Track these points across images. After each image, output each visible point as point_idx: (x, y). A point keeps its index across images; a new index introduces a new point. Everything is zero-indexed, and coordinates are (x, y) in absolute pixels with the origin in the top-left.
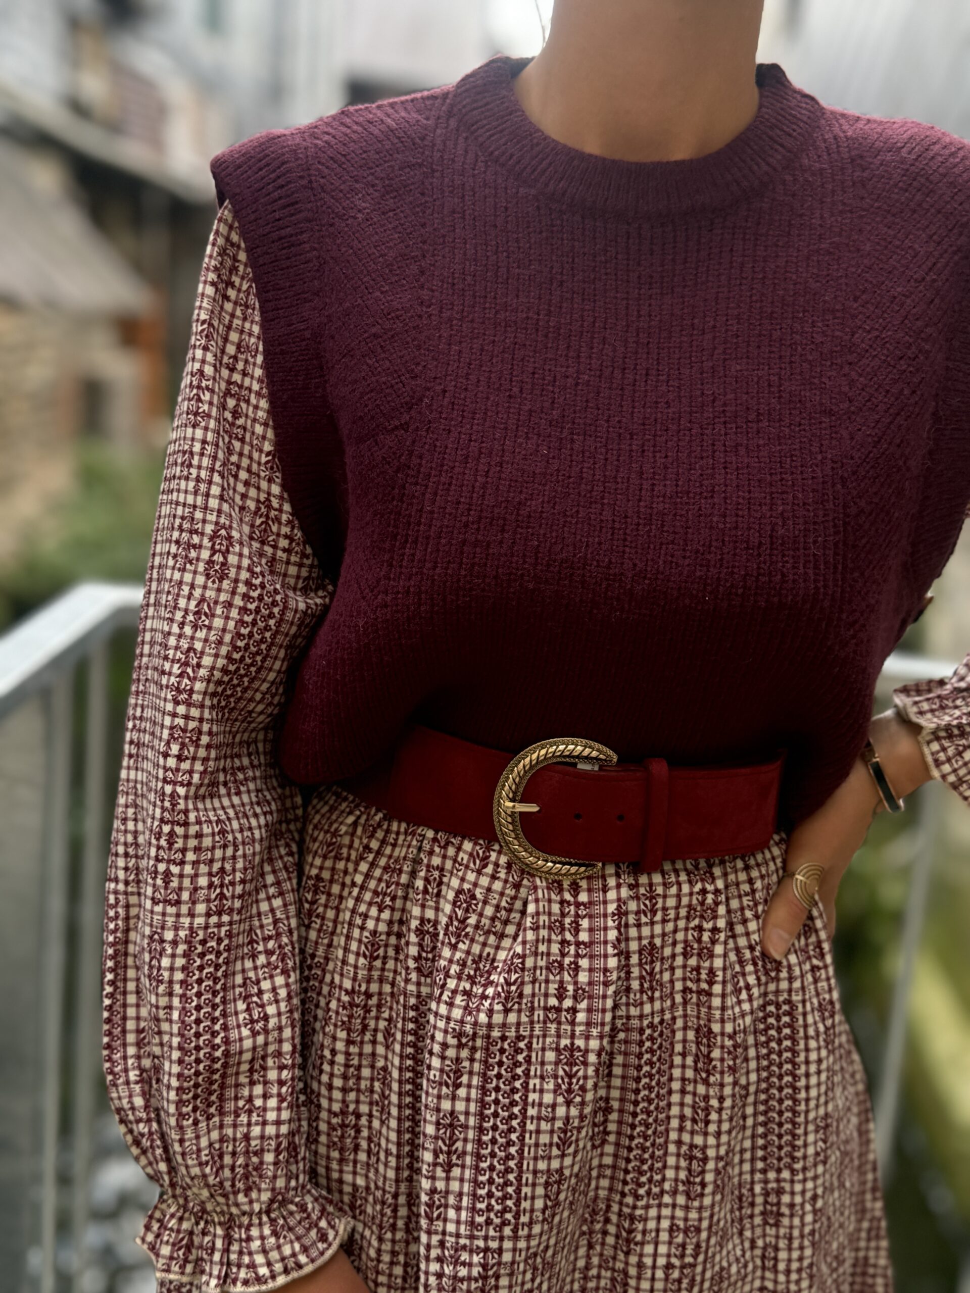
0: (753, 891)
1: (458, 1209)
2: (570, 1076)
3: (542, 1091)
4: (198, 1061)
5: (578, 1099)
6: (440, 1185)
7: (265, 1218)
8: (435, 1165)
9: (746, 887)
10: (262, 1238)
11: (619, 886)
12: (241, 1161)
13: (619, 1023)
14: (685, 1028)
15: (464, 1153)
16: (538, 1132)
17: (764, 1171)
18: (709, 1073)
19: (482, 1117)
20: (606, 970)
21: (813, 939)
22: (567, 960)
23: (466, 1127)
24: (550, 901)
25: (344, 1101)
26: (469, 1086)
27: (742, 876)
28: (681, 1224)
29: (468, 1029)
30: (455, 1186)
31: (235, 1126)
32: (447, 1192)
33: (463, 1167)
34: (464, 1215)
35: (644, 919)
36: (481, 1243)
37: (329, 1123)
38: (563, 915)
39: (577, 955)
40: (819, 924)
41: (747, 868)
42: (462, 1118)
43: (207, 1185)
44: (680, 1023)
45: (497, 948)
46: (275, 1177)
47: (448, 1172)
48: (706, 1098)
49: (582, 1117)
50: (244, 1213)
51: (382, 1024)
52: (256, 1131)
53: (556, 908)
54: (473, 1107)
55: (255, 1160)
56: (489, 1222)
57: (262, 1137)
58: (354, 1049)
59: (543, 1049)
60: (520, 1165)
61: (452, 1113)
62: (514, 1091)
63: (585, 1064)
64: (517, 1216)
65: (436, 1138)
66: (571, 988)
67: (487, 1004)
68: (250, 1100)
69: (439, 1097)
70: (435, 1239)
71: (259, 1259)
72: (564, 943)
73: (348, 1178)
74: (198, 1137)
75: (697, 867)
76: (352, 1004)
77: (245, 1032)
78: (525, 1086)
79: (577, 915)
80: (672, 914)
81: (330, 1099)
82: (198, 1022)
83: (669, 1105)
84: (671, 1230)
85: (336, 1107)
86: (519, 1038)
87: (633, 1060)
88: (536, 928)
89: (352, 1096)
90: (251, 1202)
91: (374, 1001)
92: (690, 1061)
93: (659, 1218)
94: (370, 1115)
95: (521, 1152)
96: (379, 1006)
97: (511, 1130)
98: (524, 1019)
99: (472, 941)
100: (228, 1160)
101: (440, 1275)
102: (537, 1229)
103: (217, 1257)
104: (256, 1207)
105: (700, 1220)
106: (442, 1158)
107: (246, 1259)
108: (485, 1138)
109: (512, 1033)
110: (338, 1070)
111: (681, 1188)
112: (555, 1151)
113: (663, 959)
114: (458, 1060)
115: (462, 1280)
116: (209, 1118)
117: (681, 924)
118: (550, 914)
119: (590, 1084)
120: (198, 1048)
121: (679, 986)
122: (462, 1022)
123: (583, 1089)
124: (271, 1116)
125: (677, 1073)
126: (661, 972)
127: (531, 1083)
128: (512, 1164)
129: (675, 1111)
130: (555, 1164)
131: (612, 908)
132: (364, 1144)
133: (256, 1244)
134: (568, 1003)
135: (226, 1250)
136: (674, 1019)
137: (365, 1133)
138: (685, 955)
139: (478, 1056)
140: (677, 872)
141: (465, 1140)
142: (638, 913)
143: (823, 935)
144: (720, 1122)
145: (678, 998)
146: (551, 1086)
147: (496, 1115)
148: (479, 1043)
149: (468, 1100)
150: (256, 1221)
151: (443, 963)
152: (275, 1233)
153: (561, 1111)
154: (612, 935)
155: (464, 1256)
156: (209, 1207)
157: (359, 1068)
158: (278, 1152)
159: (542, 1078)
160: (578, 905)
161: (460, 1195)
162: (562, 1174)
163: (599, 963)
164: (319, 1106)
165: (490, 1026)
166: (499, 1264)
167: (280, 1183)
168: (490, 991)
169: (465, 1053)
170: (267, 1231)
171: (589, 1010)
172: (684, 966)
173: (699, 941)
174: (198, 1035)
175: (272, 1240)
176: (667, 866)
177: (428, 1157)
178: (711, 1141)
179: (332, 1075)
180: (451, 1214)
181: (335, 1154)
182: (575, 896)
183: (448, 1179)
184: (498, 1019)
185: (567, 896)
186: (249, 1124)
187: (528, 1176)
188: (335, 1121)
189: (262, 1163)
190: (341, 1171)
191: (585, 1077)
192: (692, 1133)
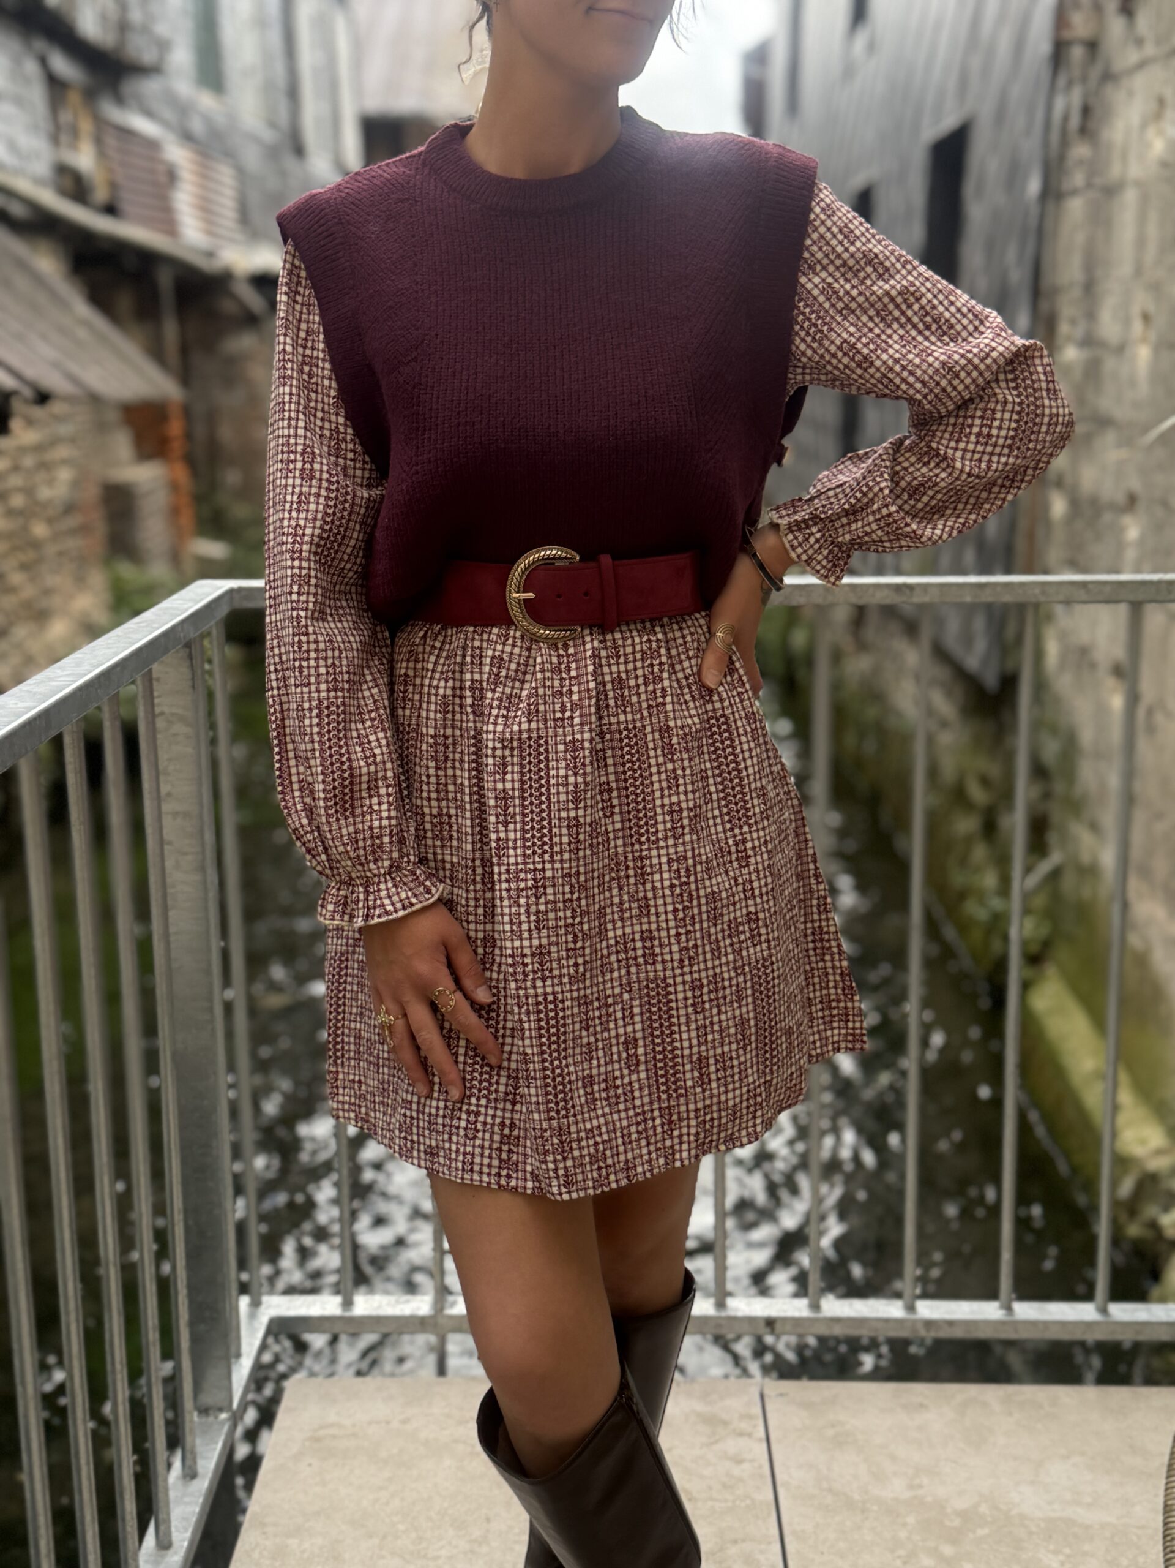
0: (685, 643)
1: (515, 848)
2: (575, 758)
3: (557, 769)
4: (334, 780)
5: (581, 771)
6: (502, 835)
7: (388, 877)
8: (498, 823)
9: (680, 641)
10: (387, 889)
11: (592, 640)
12: (369, 842)
13: (605, 728)
14: (653, 732)
15: (515, 814)
16: (558, 793)
17: (732, 830)
18: (672, 754)
19: (523, 790)
20: (588, 690)
21: (736, 676)
22: (565, 689)
23: (513, 798)
24: (550, 655)
25: (439, 807)
26: (513, 773)
27: (678, 634)
28: (674, 857)
29: (508, 736)
30: (512, 835)
31: (363, 822)
32: (507, 839)
33: (515, 823)
34: (519, 851)
35: (612, 661)
36: (531, 866)
37: (432, 823)
38: (560, 663)
39: (571, 685)
40: (738, 665)
41: (681, 629)
42: (510, 793)
43: (350, 858)
44: (648, 729)
45: (522, 689)
46: (391, 851)
47: (506, 827)
48: (674, 770)
49: (586, 783)
50: (375, 876)
51: (458, 756)
52: (376, 824)
53: (555, 660)
54: (516, 785)
55: (377, 841)
56: (534, 853)
57: (380, 827)
58: (441, 773)
59: (556, 744)
60: (549, 815)
61: (504, 790)
62: (540, 770)
63: (583, 749)
64: (551, 847)
65: (496, 807)
66: (568, 705)
67: (517, 720)
68: (371, 806)
69: (495, 781)
70: (503, 868)
71: (387, 902)
72: (562, 679)
73: (448, 858)
74: (340, 829)
75: (644, 628)
76: (436, 744)
77: (362, 763)
78: (547, 766)
79: (568, 662)
80: (631, 658)
81: (430, 807)
82: (331, 756)
83: (652, 783)
84: (669, 862)
85: (435, 811)
86: (540, 738)
87: (618, 752)
88: (543, 671)
89: (444, 803)
90: (378, 868)
91: (450, 741)
92: (659, 752)
93: (659, 856)
94: (457, 816)
95: (549, 807)
96: (454, 744)
97: (541, 794)
98: (541, 726)
99: (505, 686)
100: (361, 844)
101: (508, 890)
102: (566, 856)
103: (361, 905)
104: (382, 871)
105: (685, 851)
106: (501, 819)
107: (378, 902)
108: (526, 803)
109: (534, 735)
110: (433, 787)
111: (669, 834)
112: (571, 806)
113: (629, 687)
114: (504, 757)
115: (522, 890)
116: (346, 818)
117: (639, 664)
118: (551, 663)
119: (588, 761)
120: (333, 772)
121: (644, 705)
122: (503, 732)
123: (584, 765)
124: (385, 814)
125: (653, 761)
126: (630, 696)
127: (551, 764)
128: (544, 815)
129: (656, 786)
130: (572, 814)
131: (589, 653)
132: (455, 835)
133: (383, 894)
134: (568, 714)
135: (367, 900)
136: (644, 726)
137: (455, 828)
138: (645, 684)
139: (515, 753)
140: (631, 631)
141: (514, 806)
142: (607, 657)
143: (742, 671)
144: (685, 784)
145: (645, 713)
146: (563, 765)
147: (531, 787)
148: (515, 744)
149: (513, 781)
150: (382, 879)
151: (488, 701)
152: (395, 886)
153: (571, 780)
154: (590, 669)
155: (522, 876)
156: (353, 875)
157: (446, 785)
158: (391, 835)
159: (557, 761)
160: (568, 656)
161: (516, 840)
162: (578, 821)
163: (584, 687)
164: (423, 814)
165: (520, 732)
166: (544, 878)
167: (395, 855)
168: (519, 713)
169: (507, 752)
170: (390, 885)
171: (581, 716)
172: (646, 692)
173: (652, 673)
174: (332, 764)
175: (394, 890)
176: (624, 628)
177: (493, 819)
178: (682, 797)
179: (429, 791)
180: (511, 852)
181: (438, 843)
182: (566, 651)
183: (506, 831)
184: (525, 726)
185: (561, 652)
186: (371, 820)
187: (555, 822)
188: (435, 820)
189: (382, 843)
190: (443, 854)
191: (584, 757)
192: (670, 796)
